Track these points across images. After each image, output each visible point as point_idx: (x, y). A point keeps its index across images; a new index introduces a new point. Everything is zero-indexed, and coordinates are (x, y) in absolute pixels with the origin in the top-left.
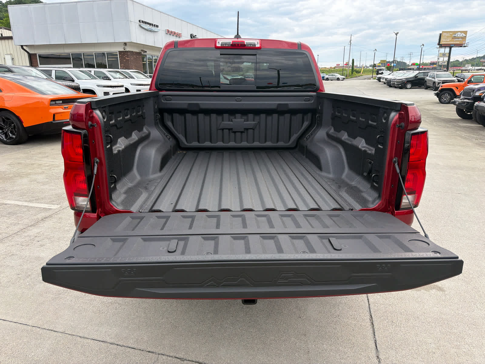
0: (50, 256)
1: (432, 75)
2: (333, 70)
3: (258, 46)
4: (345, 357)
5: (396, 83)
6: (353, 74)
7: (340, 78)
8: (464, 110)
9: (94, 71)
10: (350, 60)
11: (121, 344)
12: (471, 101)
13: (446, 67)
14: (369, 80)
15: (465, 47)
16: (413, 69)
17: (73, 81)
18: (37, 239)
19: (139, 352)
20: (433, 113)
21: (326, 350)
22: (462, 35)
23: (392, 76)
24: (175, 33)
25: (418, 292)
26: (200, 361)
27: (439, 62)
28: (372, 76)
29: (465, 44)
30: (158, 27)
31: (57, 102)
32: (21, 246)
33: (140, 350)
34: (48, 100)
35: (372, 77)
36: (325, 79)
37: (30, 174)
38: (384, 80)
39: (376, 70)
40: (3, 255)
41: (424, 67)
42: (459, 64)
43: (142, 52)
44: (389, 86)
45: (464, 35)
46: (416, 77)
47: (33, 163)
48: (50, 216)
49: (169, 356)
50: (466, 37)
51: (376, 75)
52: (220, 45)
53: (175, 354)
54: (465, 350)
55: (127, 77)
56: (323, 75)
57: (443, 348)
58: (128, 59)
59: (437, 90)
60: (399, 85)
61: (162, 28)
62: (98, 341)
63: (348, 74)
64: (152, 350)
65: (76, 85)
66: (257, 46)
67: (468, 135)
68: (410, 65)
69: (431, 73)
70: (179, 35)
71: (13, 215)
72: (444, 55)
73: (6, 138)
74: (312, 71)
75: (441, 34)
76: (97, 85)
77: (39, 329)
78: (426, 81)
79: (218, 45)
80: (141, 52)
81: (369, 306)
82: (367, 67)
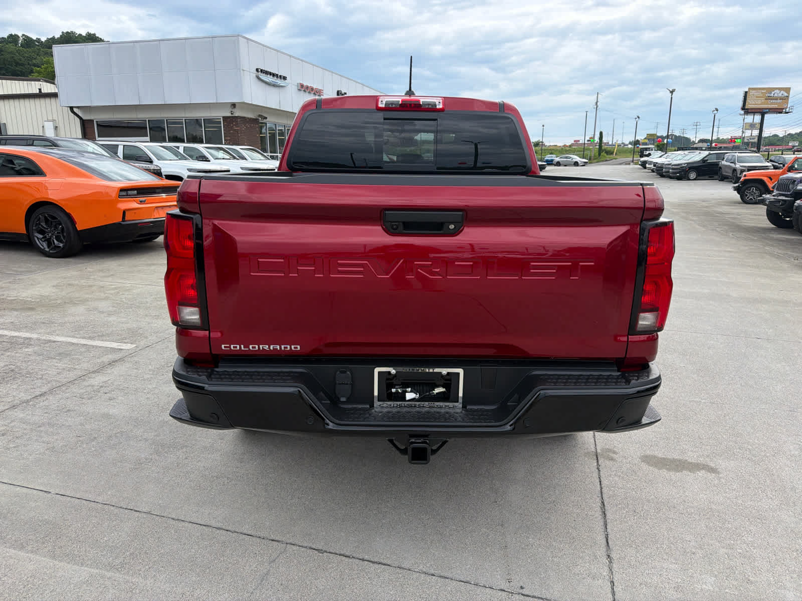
0: (124, 414)
1: (730, 157)
2: (568, 149)
3: (440, 106)
4: (560, 555)
5: (671, 171)
7: (579, 162)
8: (780, 214)
9: (184, 147)
10: (596, 133)
11: (233, 530)
12: (789, 199)
13: (756, 145)
14: (628, 166)
15: (787, 113)
16: (701, 149)
17: (151, 162)
18: (103, 390)
19: (258, 540)
20: (729, 218)
21: (532, 546)
22: (781, 93)
23: (665, 160)
24: (312, 89)
25: (677, 474)
26: (347, 553)
27: (744, 137)
28: (632, 159)
29: (787, 109)
30: (286, 79)
31: (130, 192)
32: (81, 399)
33: (260, 537)
34: (117, 189)
35: (633, 161)
36: (555, 163)
37: (87, 300)
38: (652, 166)
39: (638, 150)
40: (54, 410)
41: (719, 145)
42: (779, 140)
43: (260, 119)
44: (660, 176)
45: (786, 94)
46: (703, 160)
47: (91, 284)
48: (121, 360)
49: (302, 546)
50: (788, 97)
51: (639, 158)
52: (383, 106)
53: (310, 545)
54: (741, 551)
55: (234, 158)
56: (552, 157)
57: (708, 547)
58: (237, 130)
59: (738, 183)
60: (676, 173)
61: (293, 81)
62: (199, 526)
63: (593, 155)
64: (277, 539)
65: (156, 168)
66: (438, 107)
67: (783, 252)
68: (697, 142)
69: (729, 155)
70: (318, 92)
71: (66, 358)
72: (752, 126)
73: (48, 247)
74: (520, 144)
75: (746, 92)
76: (188, 169)
77: (112, 508)
78: (720, 168)
79: (380, 105)
80: (258, 118)
81: (601, 490)
82: (625, 145)
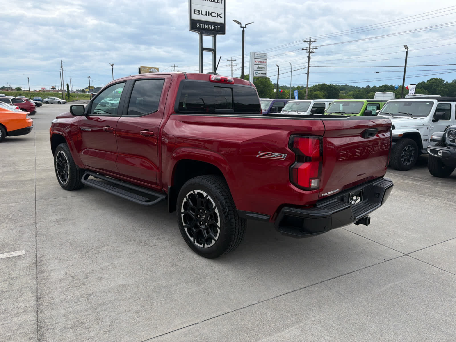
6: (69, 99)
7: (61, 102)
22: (155, 70)
52: (213, 80)
75: (139, 68)
